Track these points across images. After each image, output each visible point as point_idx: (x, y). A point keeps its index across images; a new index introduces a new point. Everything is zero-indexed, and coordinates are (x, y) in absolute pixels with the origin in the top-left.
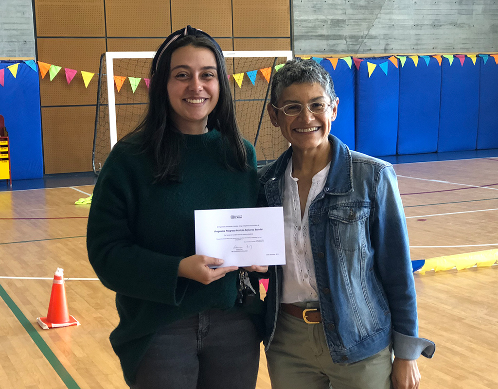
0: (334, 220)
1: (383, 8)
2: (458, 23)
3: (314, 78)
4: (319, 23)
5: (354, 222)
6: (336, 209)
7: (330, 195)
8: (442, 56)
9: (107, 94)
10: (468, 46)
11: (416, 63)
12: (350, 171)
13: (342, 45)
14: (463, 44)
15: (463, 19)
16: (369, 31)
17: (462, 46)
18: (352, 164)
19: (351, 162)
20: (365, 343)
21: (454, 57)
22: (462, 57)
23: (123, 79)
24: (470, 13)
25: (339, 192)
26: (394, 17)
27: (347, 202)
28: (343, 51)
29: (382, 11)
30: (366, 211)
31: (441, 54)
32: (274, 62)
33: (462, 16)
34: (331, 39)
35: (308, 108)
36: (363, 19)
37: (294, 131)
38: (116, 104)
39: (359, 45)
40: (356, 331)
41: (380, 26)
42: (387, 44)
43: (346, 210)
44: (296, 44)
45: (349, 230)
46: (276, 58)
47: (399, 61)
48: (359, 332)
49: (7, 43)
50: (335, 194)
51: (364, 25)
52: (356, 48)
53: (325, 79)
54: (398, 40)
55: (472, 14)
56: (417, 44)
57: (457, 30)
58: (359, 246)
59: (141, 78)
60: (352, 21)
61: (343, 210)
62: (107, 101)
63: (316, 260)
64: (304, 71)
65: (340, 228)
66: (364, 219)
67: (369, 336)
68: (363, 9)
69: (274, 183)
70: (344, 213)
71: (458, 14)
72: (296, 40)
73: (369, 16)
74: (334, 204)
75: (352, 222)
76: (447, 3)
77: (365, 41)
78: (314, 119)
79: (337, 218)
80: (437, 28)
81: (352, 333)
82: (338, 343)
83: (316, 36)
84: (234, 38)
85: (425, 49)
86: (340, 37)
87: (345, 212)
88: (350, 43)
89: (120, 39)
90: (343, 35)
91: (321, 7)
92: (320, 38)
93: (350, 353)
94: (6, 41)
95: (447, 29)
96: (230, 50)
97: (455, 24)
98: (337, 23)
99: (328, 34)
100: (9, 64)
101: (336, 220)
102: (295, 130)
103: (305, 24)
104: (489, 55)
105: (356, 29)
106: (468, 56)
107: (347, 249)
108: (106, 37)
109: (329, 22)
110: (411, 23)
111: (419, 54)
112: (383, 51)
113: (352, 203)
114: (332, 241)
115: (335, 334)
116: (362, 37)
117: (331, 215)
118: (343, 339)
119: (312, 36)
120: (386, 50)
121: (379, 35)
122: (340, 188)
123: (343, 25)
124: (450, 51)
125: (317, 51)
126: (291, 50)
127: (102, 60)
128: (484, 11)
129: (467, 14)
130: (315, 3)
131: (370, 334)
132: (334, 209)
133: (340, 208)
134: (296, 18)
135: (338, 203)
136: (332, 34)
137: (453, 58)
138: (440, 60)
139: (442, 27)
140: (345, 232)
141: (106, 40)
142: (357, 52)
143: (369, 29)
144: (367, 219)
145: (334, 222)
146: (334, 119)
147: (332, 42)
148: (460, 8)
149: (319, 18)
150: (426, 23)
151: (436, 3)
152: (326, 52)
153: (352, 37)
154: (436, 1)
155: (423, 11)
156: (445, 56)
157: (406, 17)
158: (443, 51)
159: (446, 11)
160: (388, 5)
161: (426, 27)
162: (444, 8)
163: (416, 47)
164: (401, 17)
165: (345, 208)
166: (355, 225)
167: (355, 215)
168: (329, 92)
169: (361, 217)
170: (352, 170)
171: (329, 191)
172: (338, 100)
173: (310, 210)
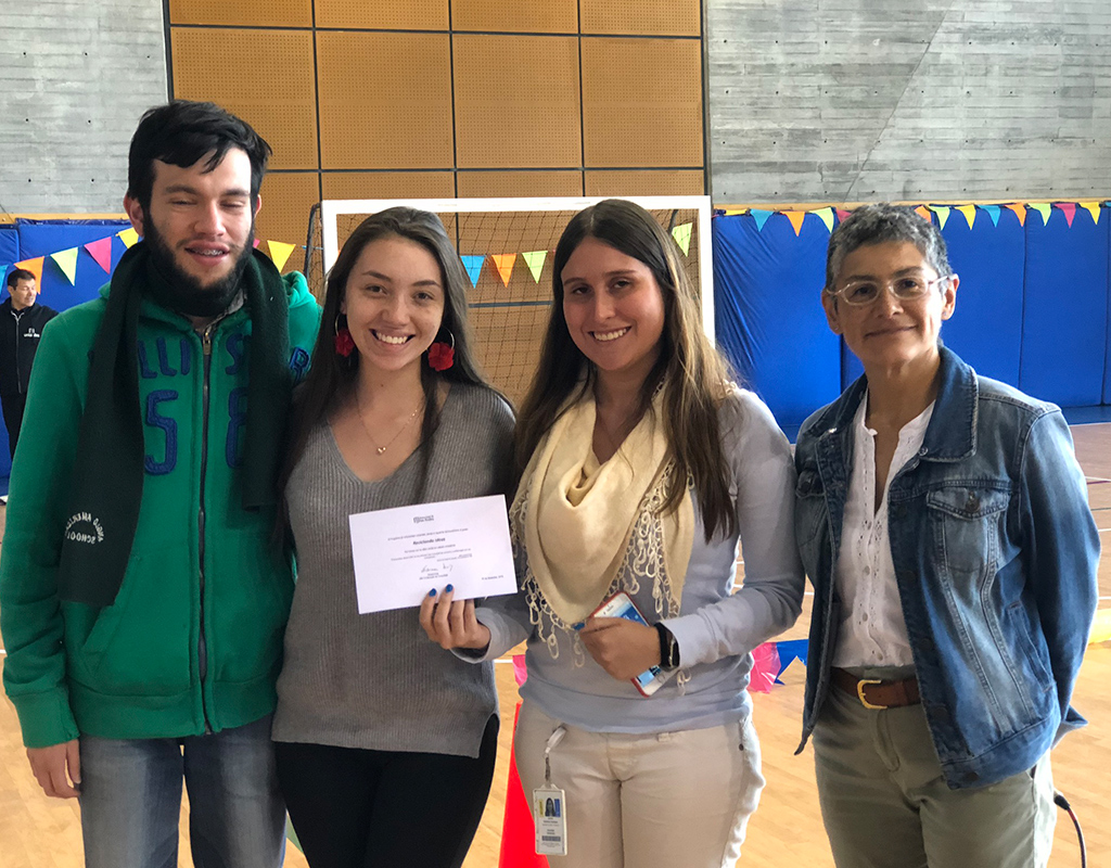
0: (937, 511)
1: (899, 105)
2: (1061, 135)
4: (765, 138)
5: (976, 517)
6: (942, 491)
7: (931, 462)
8: (1026, 206)
10: (1082, 184)
11: (971, 220)
12: (972, 416)
13: (813, 183)
14: (1071, 179)
15: (1070, 127)
16: (869, 154)
17: (1068, 184)
18: (977, 402)
19: (977, 398)
20: (1009, 745)
21: (1053, 206)
22: (1069, 208)
24: (1086, 114)
25: (948, 458)
26: (922, 123)
27: (964, 477)
28: (816, 197)
29: (898, 112)
30: (1000, 499)
31: (1025, 202)
32: (672, 220)
33: (1069, 120)
34: (790, 171)
35: (891, 289)
36: (857, 129)
39: (849, 185)
40: (991, 722)
41: (894, 142)
42: (909, 182)
43: (962, 493)
44: (715, 181)
45: (964, 532)
46: (675, 211)
47: (935, 216)
48: (997, 725)
49: (116, 184)
50: (941, 460)
51: (860, 141)
52: (844, 189)
54: (932, 173)
55: (1090, 117)
56: (973, 181)
57: (1057, 151)
58: (982, 563)
60: (834, 132)
61: (955, 492)
65: (948, 526)
66: (997, 514)
67: (1016, 732)
68: (858, 107)
69: (834, 440)
70: (957, 498)
71: (1060, 116)
72: (718, 172)
73: (872, 123)
74: (939, 481)
75: (972, 517)
76: (1036, 93)
77: (862, 174)
78: (902, 310)
79: (943, 507)
80: (1015, 145)
81: (983, 726)
82: (957, 745)
83: (758, 165)
84: (584, 170)
85: (989, 190)
86: (808, 167)
87: (959, 496)
88: (831, 180)
89: (349, 173)
90: (816, 163)
91: (768, 104)
92: (767, 169)
93: (980, 766)
94: (115, 181)
95: (1038, 148)
96: (578, 195)
97: (1053, 139)
98: (801, 137)
99: (782, 160)
100: (121, 227)
101: (941, 512)
103: (734, 140)
105: (842, 150)
106: (1083, 205)
107: (958, 566)
108: (320, 171)
109: (786, 135)
110: (960, 136)
111: (977, 203)
112: (900, 196)
113: (974, 480)
114: (931, 550)
115: (951, 729)
116: (855, 166)
117: (932, 502)
118: (966, 737)
119: (748, 164)
120: (905, 193)
121: (892, 161)
122: (950, 449)
123: (815, 142)
124: (1044, 195)
125: (760, 197)
126: (706, 194)
127: (314, 217)
129: (1079, 118)
130: (756, 96)
131: (1018, 729)
132: (937, 490)
133: (951, 489)
134: (716, 127)
135: (945, 479)
136: (792, 160)
137: (1050, 211)
138: (1021, 215)
139: (1026, 145)
140: (956, 534)
141: (320, 175)
142: (844, 197)
143: (870, 149)
144: (1003, 513)
145: (939, 515)
146: (949, 316)
147: (790, 178)
148: (1063, 104)
149: (765, 127)
150: (991, 135)
151: (1013, 94)
152: (780, 197)
153: (834, 167)
154: (1013, 90)
155: (985, 110)
156: (1032, 205)
157: (948, 124)
158: (1032, 195)
159: (1033, 110)
160: (910, 99)
161: (991, 144)
162: (1029, 104)
163: (970, 188)
164: (937, 124)
165: (959, 490)
166: (977, 523)
167: (978, 505)
168: (934, 260)
169: (990, 510)
170: (976, 413)
171: (927, 455)
172: (955, 281)
173: (890, 491)
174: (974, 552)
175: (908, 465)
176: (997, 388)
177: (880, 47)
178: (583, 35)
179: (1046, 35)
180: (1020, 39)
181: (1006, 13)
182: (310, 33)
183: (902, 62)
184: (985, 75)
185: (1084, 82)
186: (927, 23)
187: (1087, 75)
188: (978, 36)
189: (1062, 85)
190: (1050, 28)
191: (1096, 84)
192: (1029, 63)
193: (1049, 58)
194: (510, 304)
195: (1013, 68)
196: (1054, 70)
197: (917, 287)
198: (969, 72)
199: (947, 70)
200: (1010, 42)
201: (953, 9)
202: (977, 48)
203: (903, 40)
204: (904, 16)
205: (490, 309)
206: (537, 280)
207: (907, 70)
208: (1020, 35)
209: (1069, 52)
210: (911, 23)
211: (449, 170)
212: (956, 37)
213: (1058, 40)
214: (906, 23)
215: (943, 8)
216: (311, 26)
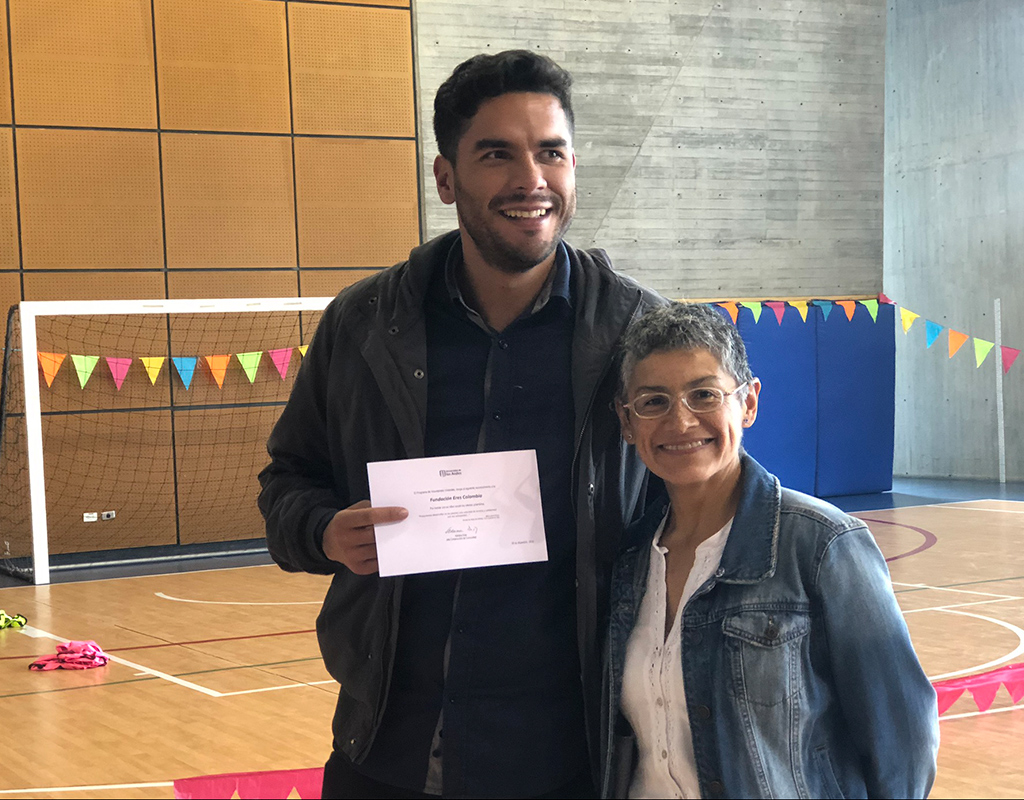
0: (734, 639)
1: (613, 205)
2: (768, 236)
3: (694, 340)
5: (776, 645)
6: (740, 617)
7: (728, 585)
8: (738, 305)
9: (22, 391)
10: (788, 283)
12: (772, 532)
14: (779, 279)
15: (777, 229)
17: (777, 283)
18: (778, 517)
19: (778, 513)
21: (763, 305)
22: (780, 307)
23: (60, 359)
24: (791, 216)
25: (745, 579)
26: (637, 224)
27: (763, 600)
29: (612, 213)
30: (801, 622)
31: (736, 300)
33: (776, 222)
35: (684, 400)
37: (659, 450)
38: (42, 414)
41: (610, 243)
43: (761, 618)
45: (763, 661)
50: (738, 582)
51: (576, 240)
53: (722, 341)
54: (647, 272)
55: (795, 219)
56: (686, 280)
57: (765, 252)
58: (785, 695)
59: (98, 357)
61: (754, 617)
62: (23, 407)
63: (694, 722)
64: (673, 326)
65: (745, 657)
66: (799, 640)
70: (755, 624)
71: (767, 218)
73: (585, 223)
74: (736, 605)
75: (771, 645)
76: (743, 196)
78: (696, 423)
79: (740, 635)
80: (725, 246)
84: (300, 269)
85: (702, 288)
87: (758, 622)
89: (52, 273)
95: (747, 248)
96: (293, 295)
97: (761, 240)
101: (738, 640)
102: (661, 447)
104: (833, 302)
106: (791, 304)
107: (759, 700)
108: (22, 271)
110: (672, 237)
113: (773, 603)
114: (729, 683)
117: (728, 629)
122: (748, 570)
124: (754, 294)
127: (12, 318)
128: (820, 213)
132: (734, 615)
133: (748, 614)
134: (433, 227)
135: (742, 603)
137: (760, 309)
138: (734, 313)
139: (736, 245)
140: (756, 664)
141: (22, 276)
144: (805, 638)
145: (734, 644)
146: (751, 423)
148: (769, 206)
150: (702, 236)
151: (722, 197)
154: (722, 192)
155: (696, 211)
156: (744, 304)
157: (661, 224)
158: (741, 294)
159: (742, 212)
160: (624, 200)
161: (702, 245)
162: (737, 206)
163: (683, 286)
164: (651, 225)
165: (757, 614)
166: (778, 650)
167: (778, 631)
168: (731, 367)
169: (790, 636)
170: (777, 529)
171: (725, 577)
172: (757, 384)
173: (684, 616)
174: (774, 683)
175: (703, 587)
176: (800, 500)
177: (592, 149)
178: (296, 135)
179: (751, 140)
180: (727, 143)
181: (711, 118)
182: (9, 131)
183: (614, 164)
184: (695, 178)
185: (788, 185)
186: (637, 127)
187: (791, 179)
188: (686, 140)
189: (768, 188)
190: (755, 133)
191: (800, 188)
192: (736, 167)
193: (755, 162)
194: (221, 406)
195: (722, 172)
196: (760, 174)
197: (712, 398)
198: (679, 175)
199: (657, 173)
200: (717, 146)
201: (662, 114)
202: (687, 152)
203: (615, 143)
204: (615, 120)
205: (201, 412)
206: (252, 380)
207: (619, 172)
208: (726, 140)
209: (773, 157)
210: (621, 127)
211: (159, 270)
212: (666, 141)
213: (763, 145)
214: (616, 127)
215: (651, 114)
216: (11, 123)
